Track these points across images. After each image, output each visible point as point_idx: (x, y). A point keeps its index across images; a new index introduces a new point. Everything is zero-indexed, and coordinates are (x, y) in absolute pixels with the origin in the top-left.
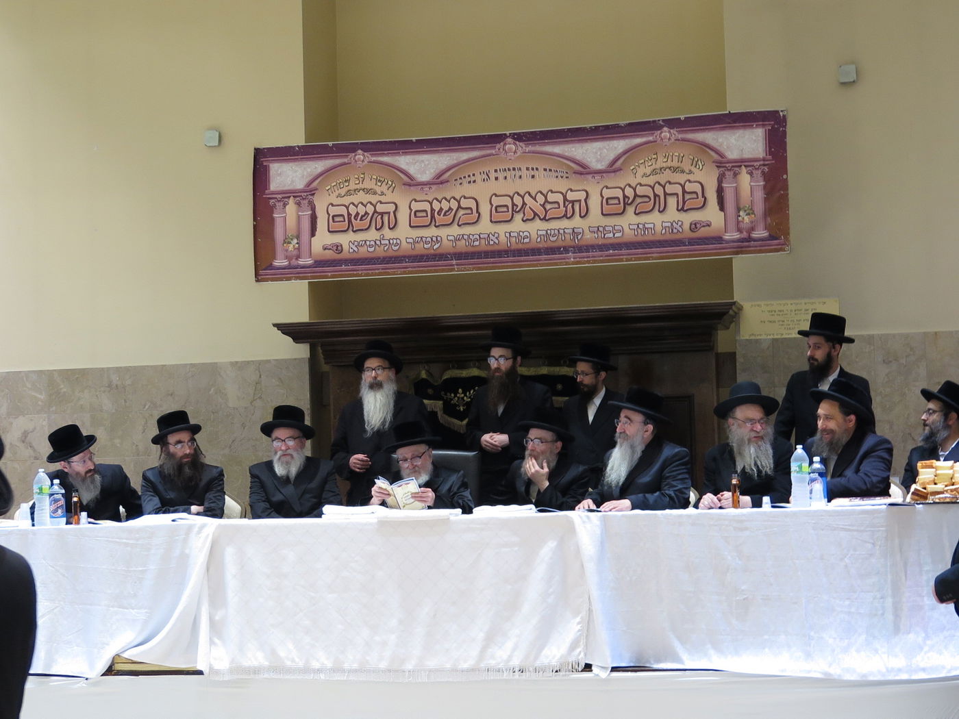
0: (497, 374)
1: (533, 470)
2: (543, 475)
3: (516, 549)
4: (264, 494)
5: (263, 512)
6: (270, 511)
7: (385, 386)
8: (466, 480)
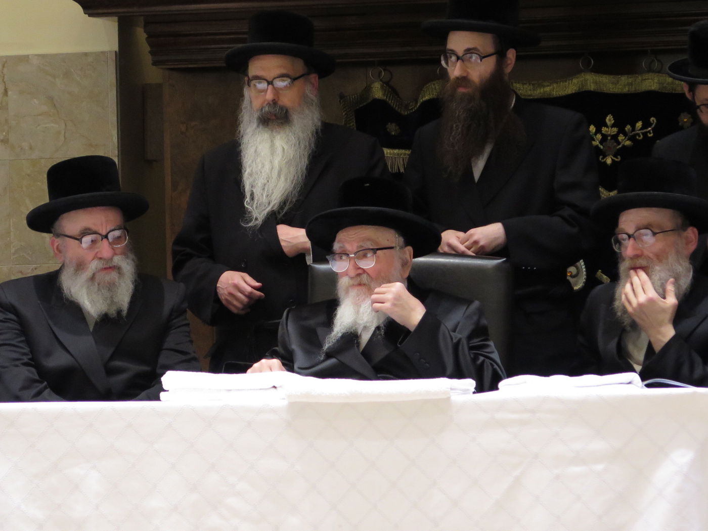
0: (461, 90)
1: (642, 298)
2: (663, 310)
3: (600, 467)
4: (27, 350)
5: (24, 388)
6: (41, 386)
7: (295, 118)
8: (484, 322)
